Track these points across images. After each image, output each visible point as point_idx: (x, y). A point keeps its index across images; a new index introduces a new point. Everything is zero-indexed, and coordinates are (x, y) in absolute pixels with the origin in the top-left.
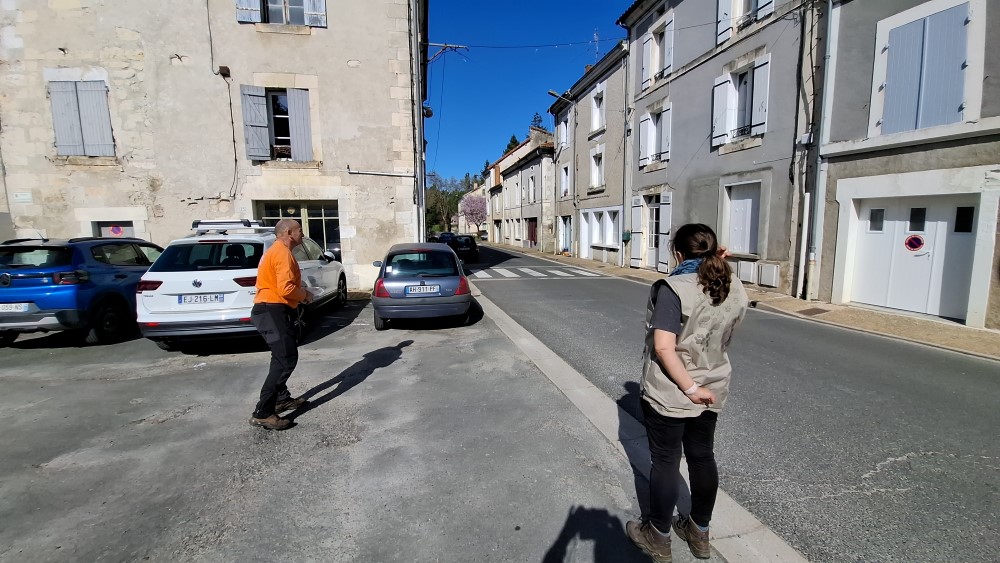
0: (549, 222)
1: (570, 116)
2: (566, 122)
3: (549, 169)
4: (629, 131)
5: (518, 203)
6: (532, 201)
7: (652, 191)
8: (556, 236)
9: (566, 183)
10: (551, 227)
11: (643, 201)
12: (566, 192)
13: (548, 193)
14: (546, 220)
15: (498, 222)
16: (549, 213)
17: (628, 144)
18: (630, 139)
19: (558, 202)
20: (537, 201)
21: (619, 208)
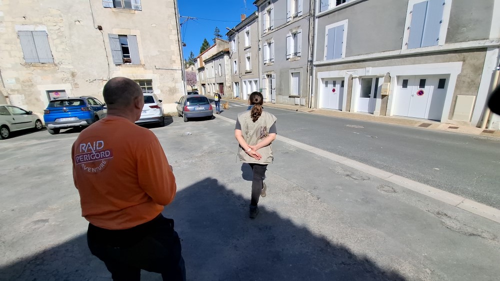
0: (229, 85)
1: (236, 38)
2: (234, 41)
3: (228, 61)
4: (260, 49)
5: (214, 76)
6: (220, 75)
7: (269, 73)
8: (233, 91)
9: (236, 68)
10: (230, 87)
11: (266, 77)
12: (236, 72)
13: (228, 72)
14: (227, 84)
15: (203, 85)
16: (229, 81)
17: (260, 54)
18: (261, 52)
19: (233, 76)
20: (223, 75)
21: (258, 79)
